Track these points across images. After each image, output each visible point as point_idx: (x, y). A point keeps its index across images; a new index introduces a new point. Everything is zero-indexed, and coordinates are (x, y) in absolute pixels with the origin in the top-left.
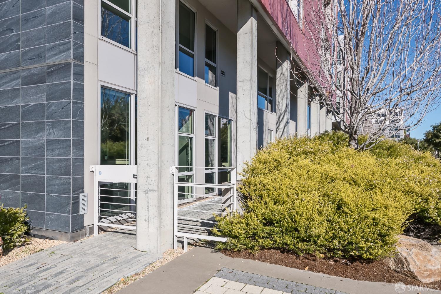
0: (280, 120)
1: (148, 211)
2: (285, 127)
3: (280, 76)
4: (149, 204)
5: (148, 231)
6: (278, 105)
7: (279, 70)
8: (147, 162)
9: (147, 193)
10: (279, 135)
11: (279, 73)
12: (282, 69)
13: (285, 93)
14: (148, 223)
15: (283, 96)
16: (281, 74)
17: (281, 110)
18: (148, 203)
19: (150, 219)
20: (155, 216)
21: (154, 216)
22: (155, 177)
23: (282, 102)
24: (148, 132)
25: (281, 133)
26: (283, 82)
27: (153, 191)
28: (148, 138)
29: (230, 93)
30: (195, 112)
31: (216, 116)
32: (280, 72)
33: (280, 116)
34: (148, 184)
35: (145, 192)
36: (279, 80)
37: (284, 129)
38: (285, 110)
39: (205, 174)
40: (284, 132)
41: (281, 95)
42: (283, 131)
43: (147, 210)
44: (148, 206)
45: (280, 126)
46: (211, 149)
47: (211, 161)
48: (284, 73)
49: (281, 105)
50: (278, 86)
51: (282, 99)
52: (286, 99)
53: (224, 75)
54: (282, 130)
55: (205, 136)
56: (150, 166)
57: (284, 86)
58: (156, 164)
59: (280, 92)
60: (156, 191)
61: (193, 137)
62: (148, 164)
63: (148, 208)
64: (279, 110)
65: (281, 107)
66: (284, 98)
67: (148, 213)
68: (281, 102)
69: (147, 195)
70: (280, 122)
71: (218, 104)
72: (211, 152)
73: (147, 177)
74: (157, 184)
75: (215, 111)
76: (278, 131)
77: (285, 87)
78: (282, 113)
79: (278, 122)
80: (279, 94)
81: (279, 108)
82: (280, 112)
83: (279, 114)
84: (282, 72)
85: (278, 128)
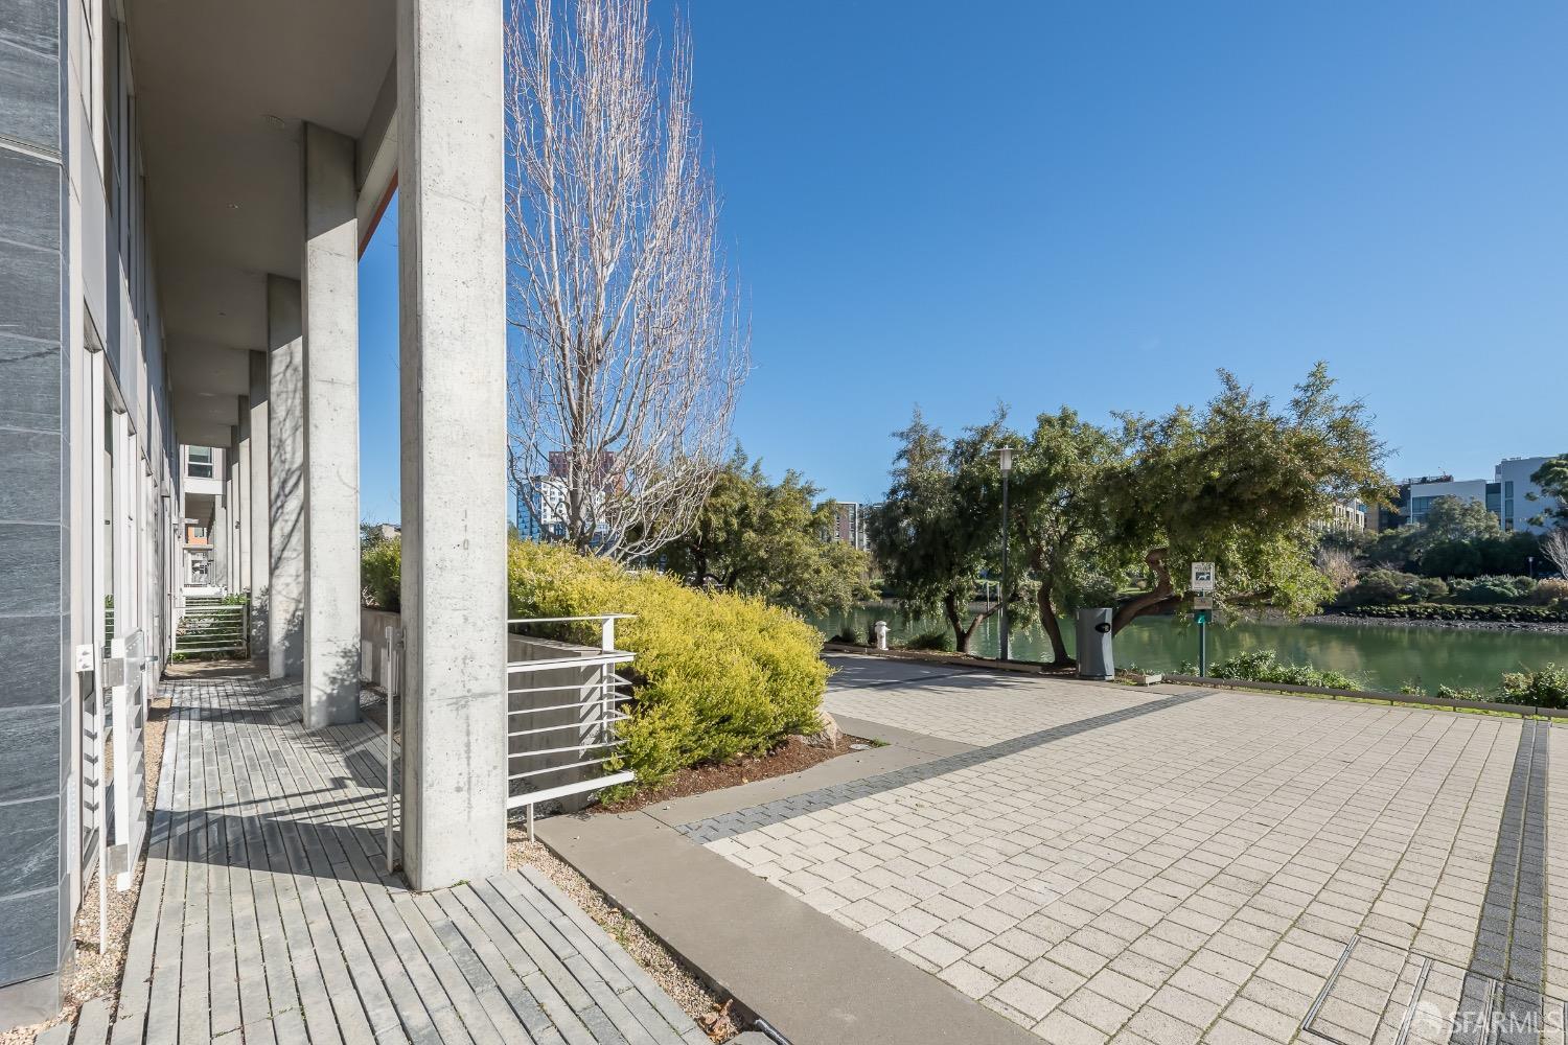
0: (287, 490)
1: (469, 758)
2: (301, 510)
3: (284, 373)
4: (473, 739)
5: (469, 818)
6: (279, 447)
7: (282, 356)
8: (465, 612)
9: (464, 706)
10: (282, 529)
11: (281, 361)
12: (291, 355)
14: (469, 794)
16: (287, 367)
17: (292, 463)
18: (468, 734)
19: (474, 780)
20: (495, 768)
21: (491, 768)
22: (492, 654)
23: (294, 442)
24: (465, 523)
25: (290, 524)
26: (295, 391)
27: (484, 695)
28: (466, 542)
33: (285, 481)
34: (466, 679)
35: (456, 704)
36: (281, 381)
38: (303, 466)
43: (464, 755)
44: (468, 745)
45: (286, 505)
49: (289, 449)
51: (293, 436)
54: (293, 519)
56: (474, 625)
58: (497, 618)
59: (284, 414)
60: (495, 694)
62: (466, 619)
63: (468, 751)
64: (283, 462)
65: (288, 456)
67: (469, 764)
69: (463, 712)
70: (286, 496)
73: (464, 659)
74: (498, 674)
76: (279, 521)
78: (293, 472)
79: (278, 496)
80: (282, 419)
81: (283, 458)
82: (287, 467)
83: (283, 475)
84: (291, 362)
85: (280, 511)
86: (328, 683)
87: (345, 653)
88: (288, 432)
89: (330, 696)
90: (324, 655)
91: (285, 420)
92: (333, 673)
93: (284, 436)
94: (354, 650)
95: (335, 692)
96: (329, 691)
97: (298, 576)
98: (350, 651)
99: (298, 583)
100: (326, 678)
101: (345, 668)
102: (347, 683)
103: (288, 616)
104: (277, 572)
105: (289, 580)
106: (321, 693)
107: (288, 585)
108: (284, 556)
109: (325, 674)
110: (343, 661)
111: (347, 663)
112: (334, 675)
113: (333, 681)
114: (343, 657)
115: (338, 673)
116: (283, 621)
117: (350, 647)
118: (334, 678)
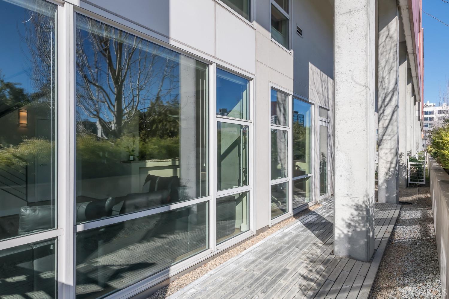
0: (386, 103)
2: (394, 112)
3: (385, 41)
6: (382, 82)
7: (384, 32)
10: (383, 125)
11: (383, 36)
12: (389, 30)
13: (393, 64)
15: (391, 69)
16: (387, 37)
17: (388, 89)
23: (389, 77)
25: (387, 121)
26: (391, 49)
29: (310, 64)
30: (252, 83)
31: (290, 95)
32: (386, 34)
33: (385, 98)
36: (383, 46)
37: (392, 115)
38: (394, 88)
39: (271, 186)
40: (392, 121)
41: (387, 68)
42: (391, 119)
45: (385, 111)
46: (281, 145)
47: (281, 160)
48: (392, 35)
49: (387, 81)
50: (382, 54)
51: (389, 73)
52: (395, 73)
53: (301, 34)
54: (389, 117)
55: (270, 124)
57: (392, 54)
59: (384, 63)
61: (248, 126)
64: (384, 89)
65: (386, 85)
66: (392, 71)
68: (387, 77)
70: (385, 106)
71: (292, 77)
72: (281, 149)
75: (288, 86)
76: (383, 119)
77: (394, 55)
78: (389, 93)
79: (381, 107)
80: (383, 66)
81: (384, 87)
82: (386, 91)
83: (384, 95)
84: (388, 34)
85: (382, 115)
86: (345, 226)
87: (357, 207)
88: (387, 73)
89: (346, 235)
90: (343, 205)
91: (385, 66)
92: (348, 219)
93: (384, 76)
94: (364, 206)
95: (350, 234)
96: (346, 232)
97: (391, 149)
98: (361, 206)
99: (391, 153)
100: (344, 223)
101: (356, 218)
102: (358, 230)
103: (386, 171)
104: (380, 147)
105: (387, 151)
106: (341, 232)
107: (386, 154)
108: (384, 138)
109: (343, 220)
110: (355, 213)
111: (358, 215)
112: (349, 222)
113: (349, 226)
114: (356, 210)
115: (351, 220)
116: (384, 173)
117: (361, 203)
118: (350, 224)
